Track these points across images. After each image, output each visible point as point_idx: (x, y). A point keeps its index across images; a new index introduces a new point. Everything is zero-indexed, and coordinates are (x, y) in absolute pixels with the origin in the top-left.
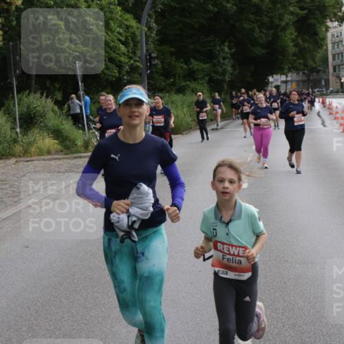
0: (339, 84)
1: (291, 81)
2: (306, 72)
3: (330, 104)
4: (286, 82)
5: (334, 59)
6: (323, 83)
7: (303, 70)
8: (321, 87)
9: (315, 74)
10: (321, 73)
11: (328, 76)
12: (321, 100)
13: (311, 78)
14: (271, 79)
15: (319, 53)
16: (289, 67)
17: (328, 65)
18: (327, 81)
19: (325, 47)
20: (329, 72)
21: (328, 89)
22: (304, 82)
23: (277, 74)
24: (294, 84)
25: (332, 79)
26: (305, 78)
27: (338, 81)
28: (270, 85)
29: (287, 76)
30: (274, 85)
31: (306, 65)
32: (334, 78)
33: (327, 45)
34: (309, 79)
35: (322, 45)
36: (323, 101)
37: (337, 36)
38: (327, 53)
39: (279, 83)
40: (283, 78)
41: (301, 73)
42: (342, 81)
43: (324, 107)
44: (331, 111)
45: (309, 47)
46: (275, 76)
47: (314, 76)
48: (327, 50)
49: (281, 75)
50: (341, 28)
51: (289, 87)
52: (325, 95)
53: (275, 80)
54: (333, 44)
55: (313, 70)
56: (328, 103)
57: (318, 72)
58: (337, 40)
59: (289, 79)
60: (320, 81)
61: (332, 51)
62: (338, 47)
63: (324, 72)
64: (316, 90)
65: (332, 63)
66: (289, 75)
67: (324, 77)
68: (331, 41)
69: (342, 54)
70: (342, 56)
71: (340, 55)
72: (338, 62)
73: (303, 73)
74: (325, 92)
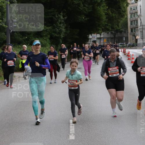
0: (134, 40)
1: (103, 38)
2: (113, 32)
3: (129, 53)
4: (100, 38)
5: (131, 24)
6: (124, 39)
7: (111, 31)
8: (122, 41)
9: (119, 33)
10: (123, 33)
11: (128, 35)
12: (122, 50)
13: (116, 36)
14: (90, 37)
15: (122, 20)
16: (103, 29)
17: (127, 28)
18: (127, 38)
19: (126, 16)
20: (128, 33)
21: (127, 43)
22: (112, 38)
23: (94, 33)
24: (105, 40)
25: (130, 37)
26: (112, 36)
27: (134, 38)
28: (90, 40)
29: (101, 35)
30: (92, 40)
31: (112, 28)
32: (131, 36)
33: (127, 15)
34: (115, 37)
36: (124, 50)
37: (134, 9)
38: (127, 20)
39: (95, 39)
40: (98, 36)
41: (110, 33)
42: (137, 38)
43: (125, 54)
44: (129, 57)
45: (115, 17)
46: (93, 34)
47: (118, 35)
48: (127, 18)
49: (97, 34)
50: (136, 4)
51: (102, 41)
52: (125, 47)
53: (93, 37)
54: (131, 14)
55: (117, 31)
56: (127, 52)
57: (121, 32)
58: (134, 11)
59: (102, 36)
60: (122, 38)
61: (130, 19)
62: (134, 16)
63: (125, 32)
64: (120, 44)
65: (130, 26)
66: (102, 34)
67: (125, 35)
68: (130, 13)
69: (137, 20)
70: (137, 22)
71: (136, 21)
72: (134, 26)
73: (111, 33)
74: (125, 45)
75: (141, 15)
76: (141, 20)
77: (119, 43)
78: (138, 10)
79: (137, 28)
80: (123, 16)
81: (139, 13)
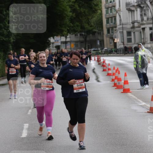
0: (112, 44)
1: (70, 42)
2: (83, 33)
3: (104, 62)
4: (66, 43)
5: (108, 22)
6: (98, 43)
7: (80, 32)
8: (96, 46)
9: (91, 35)
10: (96, 34)
11: (103, 36)
12: (96, 58)
13: (88, 39)
14: (52, 40)
16: (68, 30)
18: (102, 42)
19: (99, 11)
20: (103, 34)
21: (103, 49)
22: (81, 42)
23: (57, 36)
25: (106, 40)
26: (82, 39)
27: (112, 42)
29: (66, 37)
30: (54, 45)
31: (83, 28)
32: (108, 39)
34: (86, 40)
35: (96, 10)
37: (111, 2)
38: (102, 17)
39: (59, 44)
40: (63, 39)
41: (79, 35)
42: (115, 41)
43: (99, 64)
46: (55, 37)
47: (90, 37)
49: (61, 36)
51: (68, 47)
52: (100, 53)
54: (107, 8)
55: (89, 32)
56: (102, 61)
57: (94, 33)
58: (111, 5)
59: (68, 40)
60: (95, 42)
61: (106, 15)
62: (111, 12)
64: (92, 50)
65: (106, 25)
66: (68, 36)
67: (99, 38)
68: (105, 6)
69: (115, 17)
70: (115, 19)
71: (113, 18)
72: (111, 24)
73: (81, 35)
74: (100, 51)
75: (120, 10)
76: (120, 16)
77: (91, 48)
78: (115, 3)
79: (116, 27)
80: (95, 11)
81: (117, 7)
